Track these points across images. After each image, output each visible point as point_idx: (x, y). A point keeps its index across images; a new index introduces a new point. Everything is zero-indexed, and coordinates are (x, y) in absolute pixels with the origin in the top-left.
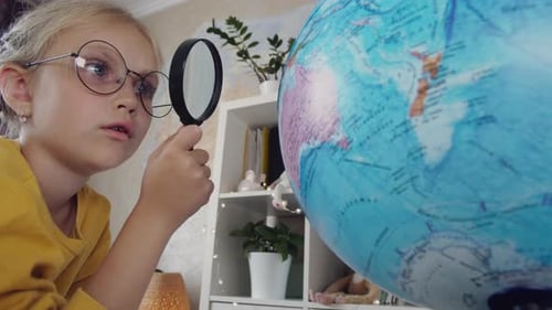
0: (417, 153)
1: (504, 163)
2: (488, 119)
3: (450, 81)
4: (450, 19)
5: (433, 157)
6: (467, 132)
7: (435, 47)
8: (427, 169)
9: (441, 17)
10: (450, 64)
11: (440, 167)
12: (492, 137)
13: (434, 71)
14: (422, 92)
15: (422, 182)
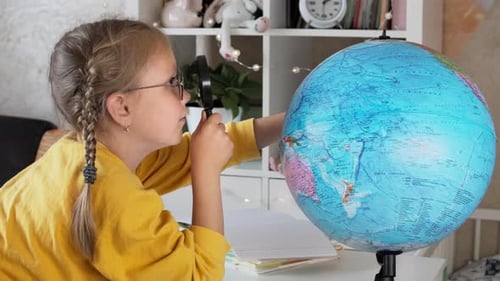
0: (345, 214)
1: (373, 221)
2: (368, 208)
3: (356, 195)
4: (357, 172)
5: (350, 216)
6: (361, 211)
7: (352, 181)
8: (348, 219)
9: (354, 170)
10: (357, 189)
11: (352, 219)
12: (369, 214)
13: (350, 190)
14: (346, 196)
15: (347, 222)
